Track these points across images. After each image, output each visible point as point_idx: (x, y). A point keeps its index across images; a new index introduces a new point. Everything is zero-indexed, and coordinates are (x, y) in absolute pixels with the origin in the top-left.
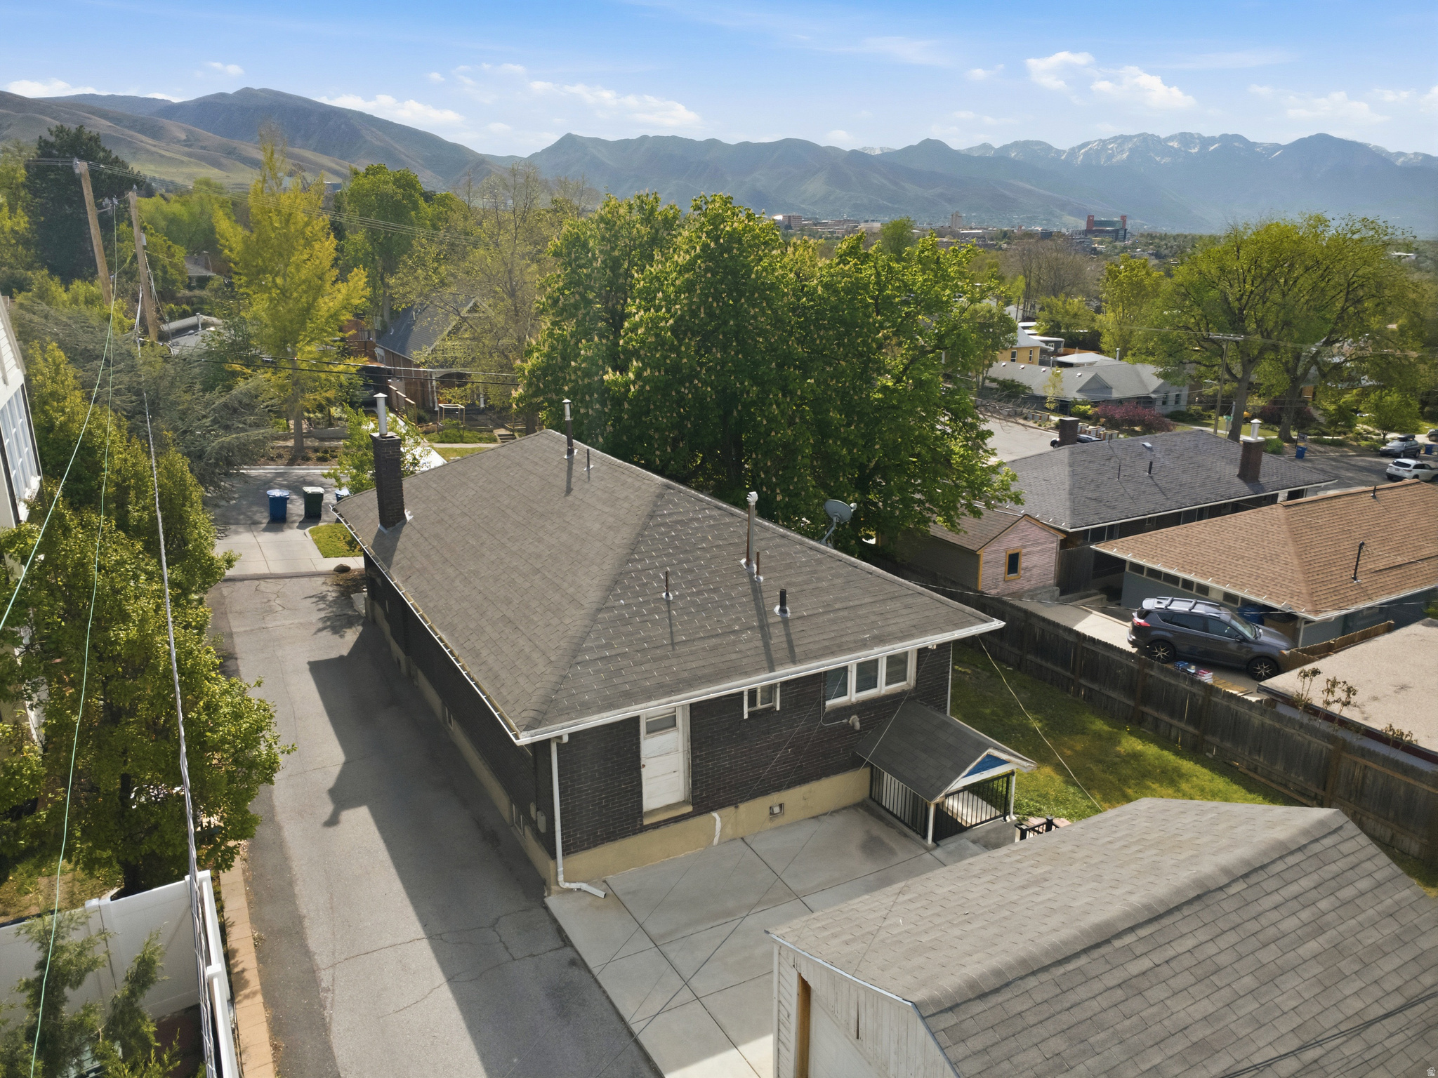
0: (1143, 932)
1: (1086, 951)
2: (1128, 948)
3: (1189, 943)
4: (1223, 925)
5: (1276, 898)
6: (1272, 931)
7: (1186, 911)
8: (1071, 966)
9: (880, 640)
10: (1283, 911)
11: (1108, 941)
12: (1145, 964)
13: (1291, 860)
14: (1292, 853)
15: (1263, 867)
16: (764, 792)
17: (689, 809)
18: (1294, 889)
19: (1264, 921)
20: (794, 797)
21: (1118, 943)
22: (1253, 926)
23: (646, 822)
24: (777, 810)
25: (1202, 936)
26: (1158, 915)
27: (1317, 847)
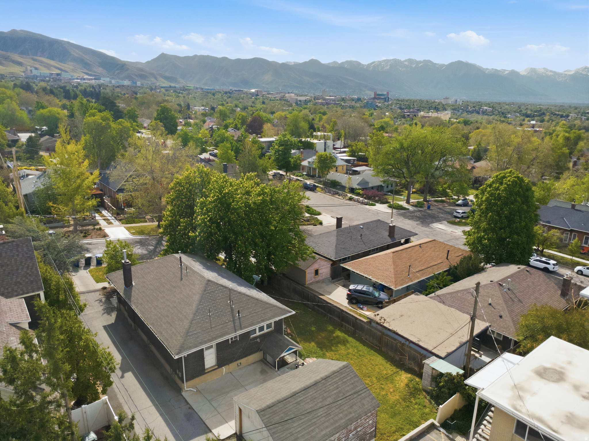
0: (302, 392)
1: (290, 397)
2: (299, 396)
3: (311, 393)
4: (318, 389)
5: (330, 383)
6: (328, 389)
7: (312, 387)
8: (287, 401)
9: (263, 321)
10: (331, 385)
11: (295, 395)
12: (302, 398)
13: (335, 374)
14: (336, 373)
15: (329, 376)
16: (236, 360)
17: (217, 367)
18: (335, 380)
19: (327, 388)
20: (243, 361)
21: (297, 395)
22: (325, 389)
23: (206, 371)
24: (239, 364)
25: (314, 392)
26: (306, 389)
27: (342, 371)
